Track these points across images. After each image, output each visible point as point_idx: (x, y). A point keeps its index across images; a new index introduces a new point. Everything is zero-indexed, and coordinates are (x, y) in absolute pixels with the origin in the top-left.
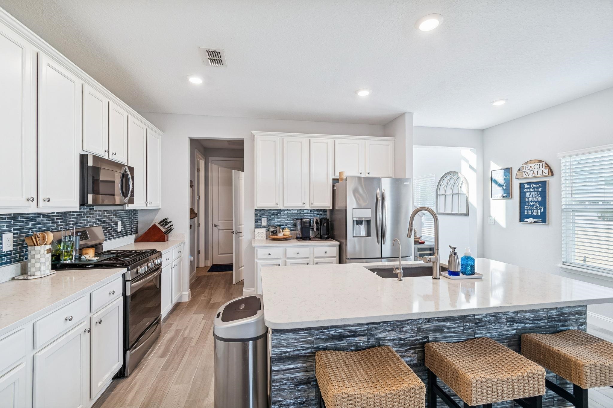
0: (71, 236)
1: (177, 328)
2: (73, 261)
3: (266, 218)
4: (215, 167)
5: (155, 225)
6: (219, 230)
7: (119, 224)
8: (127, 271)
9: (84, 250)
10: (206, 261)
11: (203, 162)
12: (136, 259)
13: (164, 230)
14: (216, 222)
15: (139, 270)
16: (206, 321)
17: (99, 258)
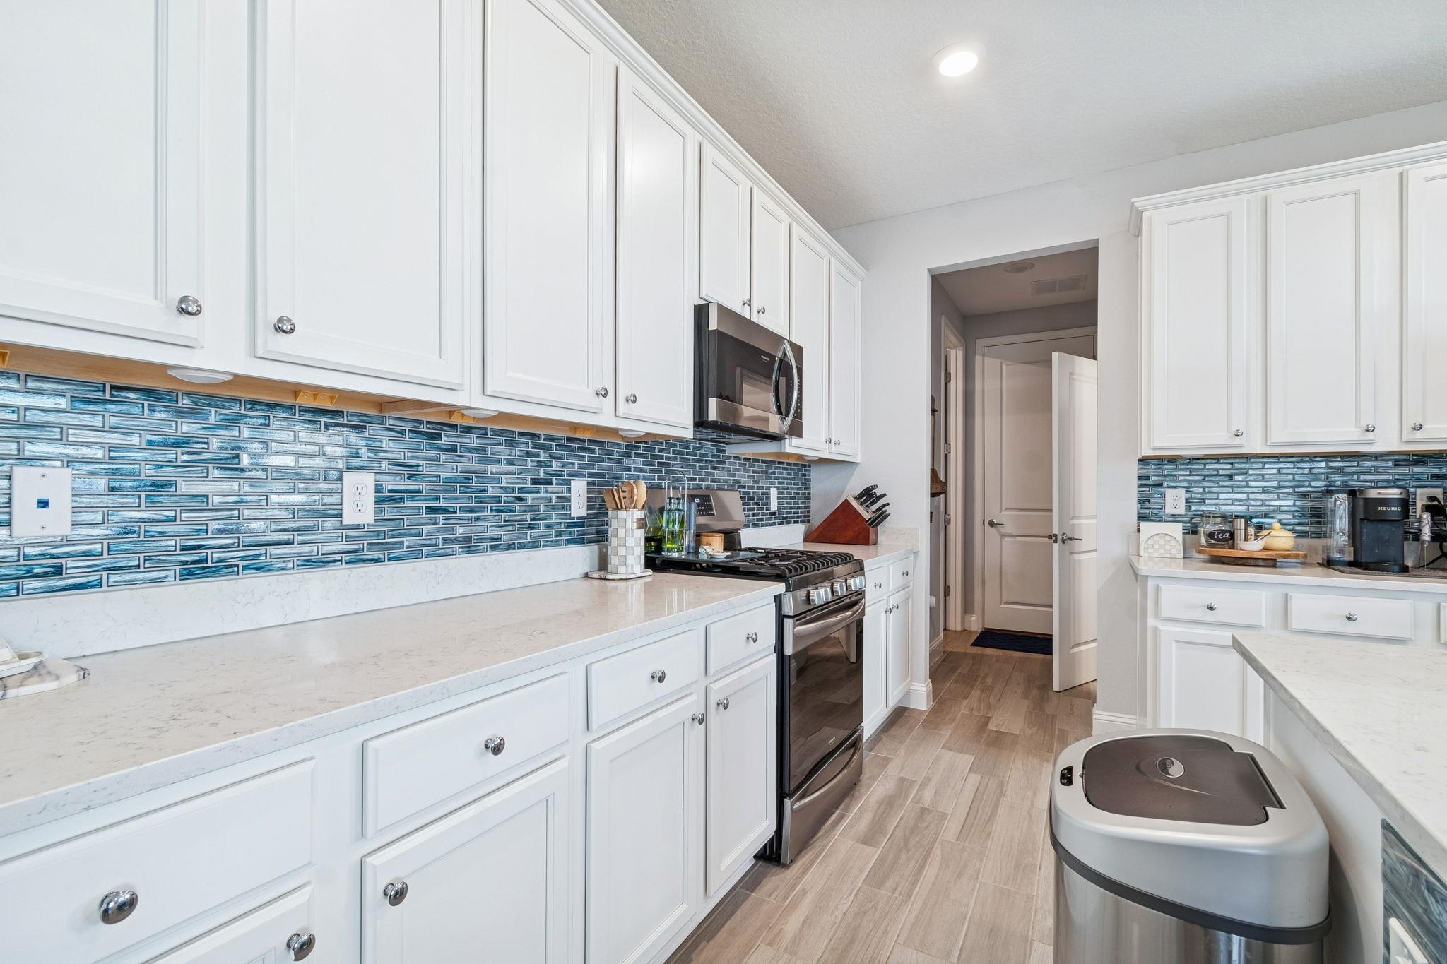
0: (680, 499)
1: (902, 775)
2: (683, 555)
3: (1184, 490)
4: (991, 363)
5: (846, 504)
6: (1003, 535)
7: (774, 493)
8: (786, 591)
9: (705, 536)
10: (967, 616)
11: (960, 353)
12: (807, 568)
13: (867, 516)
14: (994, 514)
15: (814, 594)
16: (982, 777)
17: (729, 554)
